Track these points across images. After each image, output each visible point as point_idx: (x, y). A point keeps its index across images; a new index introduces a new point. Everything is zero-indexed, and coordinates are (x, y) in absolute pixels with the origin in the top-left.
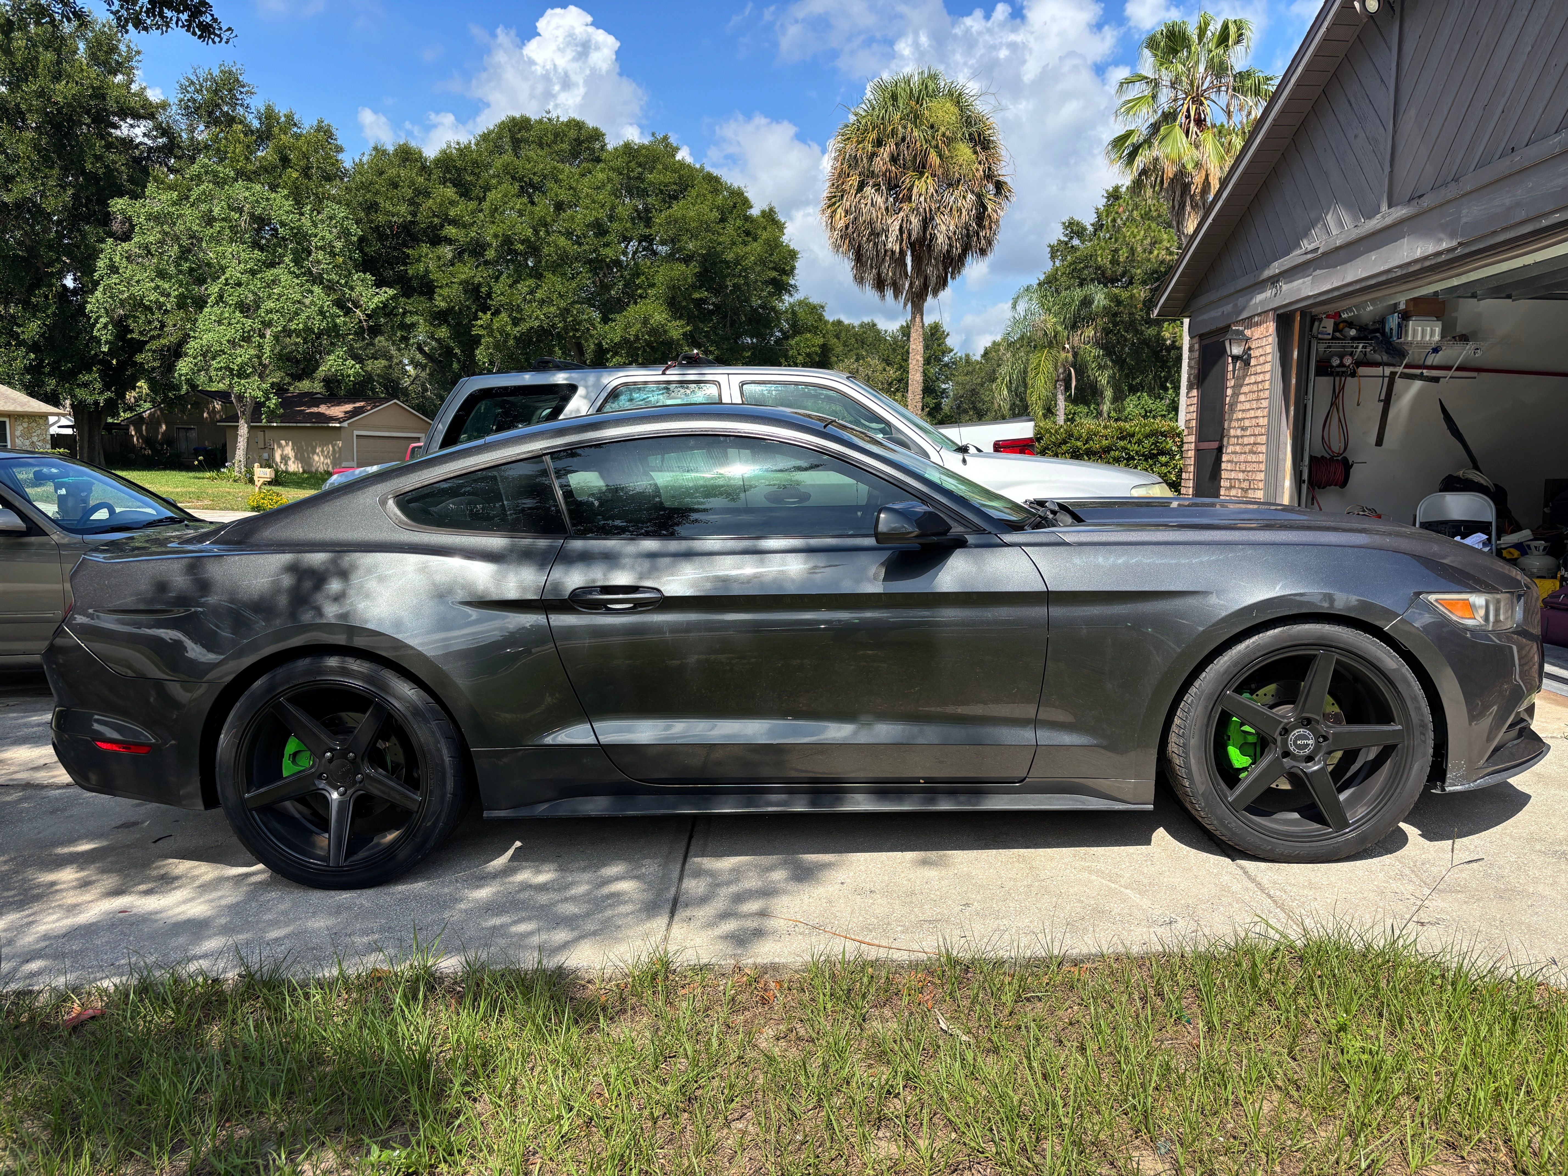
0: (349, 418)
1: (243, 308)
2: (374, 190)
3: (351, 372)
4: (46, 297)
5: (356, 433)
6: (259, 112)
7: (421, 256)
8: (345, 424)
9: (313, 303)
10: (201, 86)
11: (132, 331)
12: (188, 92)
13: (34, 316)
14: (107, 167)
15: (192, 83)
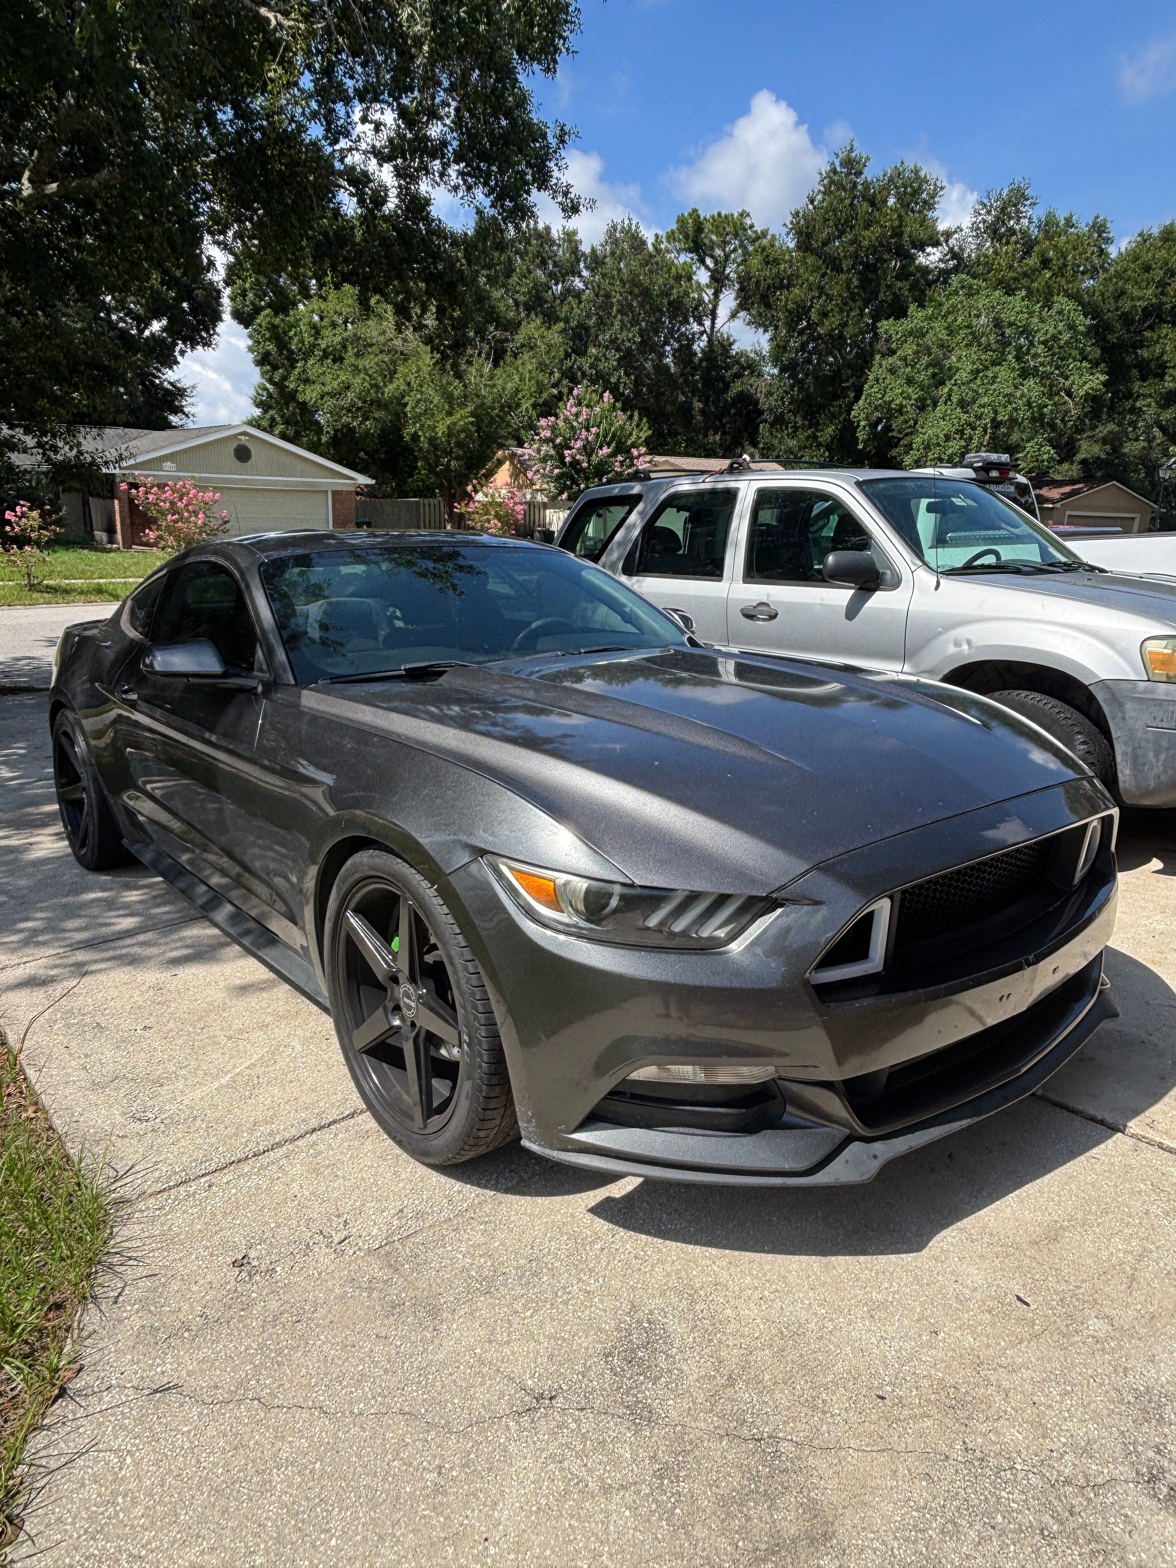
0: (1062, 500)
1: (963, 404)
2: (1126, 277)
3: (1045, 457)
4: (840, 407)
5: (1068, 513)
6: (1039, 220)
7: (1159, 337)
8: (1058, 505)
9: (1023, 395)
10: (991, 206)
11: (893, 430)
12: (980, 214)
13: (831, 423)
14: (894, 294)
15: (985, 206)
